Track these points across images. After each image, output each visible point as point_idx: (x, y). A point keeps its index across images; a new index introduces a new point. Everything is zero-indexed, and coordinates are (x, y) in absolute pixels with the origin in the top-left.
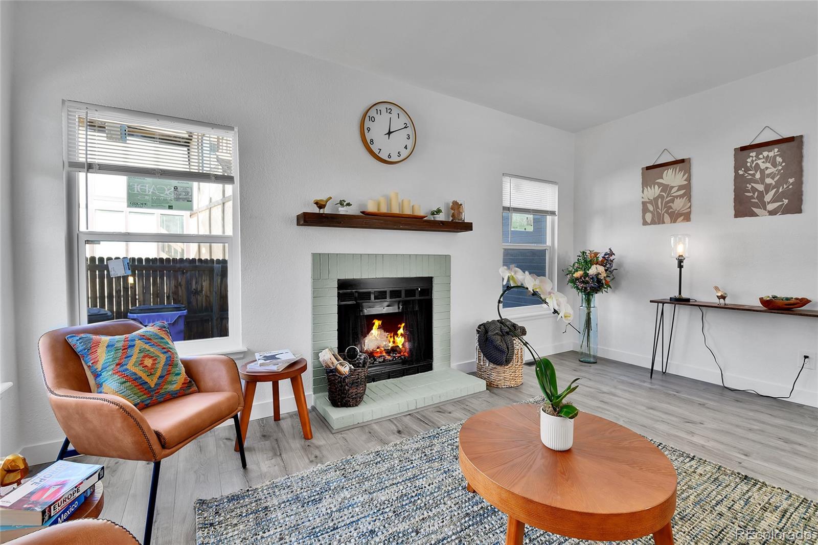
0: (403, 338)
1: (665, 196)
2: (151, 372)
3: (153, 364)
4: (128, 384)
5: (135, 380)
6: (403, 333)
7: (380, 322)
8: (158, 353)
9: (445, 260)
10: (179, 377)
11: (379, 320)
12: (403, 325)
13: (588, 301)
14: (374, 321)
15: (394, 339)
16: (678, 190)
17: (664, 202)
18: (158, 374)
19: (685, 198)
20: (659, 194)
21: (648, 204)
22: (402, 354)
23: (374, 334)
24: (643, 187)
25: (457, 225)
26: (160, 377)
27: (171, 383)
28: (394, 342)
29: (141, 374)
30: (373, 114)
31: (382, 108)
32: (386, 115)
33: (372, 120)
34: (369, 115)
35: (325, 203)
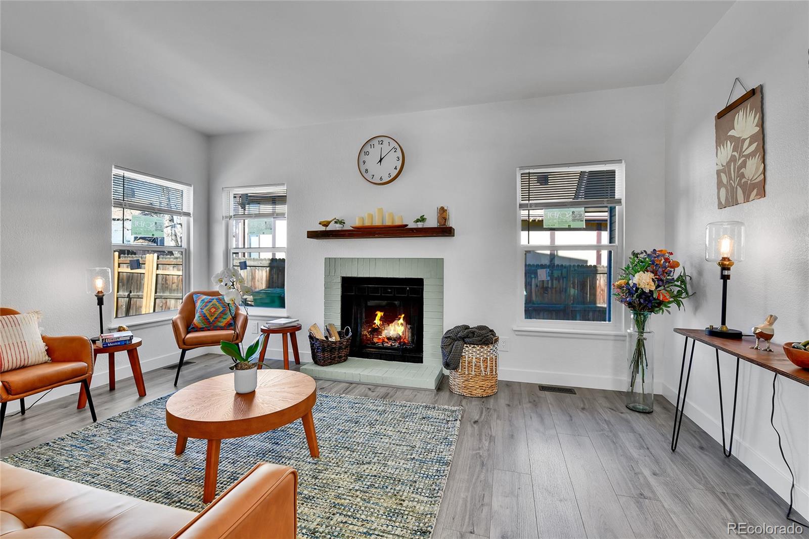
1: (737, 156)
2: (212, 314)
3: (215, 311)
4: (201, 318)
5: (204, 316)
8: (220, 307)
9: (438, 264)
10: (225, 320)
11: (381, 311)
13: (641, 324)
14: (377, 313)
15: (395, 327)
16: (750, 144)
17: (737, 167)
18: (215, 316)
19: (757, 156)
20: (732, 155)
21: (721, 174)
22: (402, 340)
23: (377, 324)
24: (717, 148)
26: (216, 318)
27: (220, 322)
28: (395, 330)
29: (207, 314)
30: (368, 148)
31: (375, 142)
32: (378, 146)
33: (367, 153)
34: (365, 149)
35: (329, 223)
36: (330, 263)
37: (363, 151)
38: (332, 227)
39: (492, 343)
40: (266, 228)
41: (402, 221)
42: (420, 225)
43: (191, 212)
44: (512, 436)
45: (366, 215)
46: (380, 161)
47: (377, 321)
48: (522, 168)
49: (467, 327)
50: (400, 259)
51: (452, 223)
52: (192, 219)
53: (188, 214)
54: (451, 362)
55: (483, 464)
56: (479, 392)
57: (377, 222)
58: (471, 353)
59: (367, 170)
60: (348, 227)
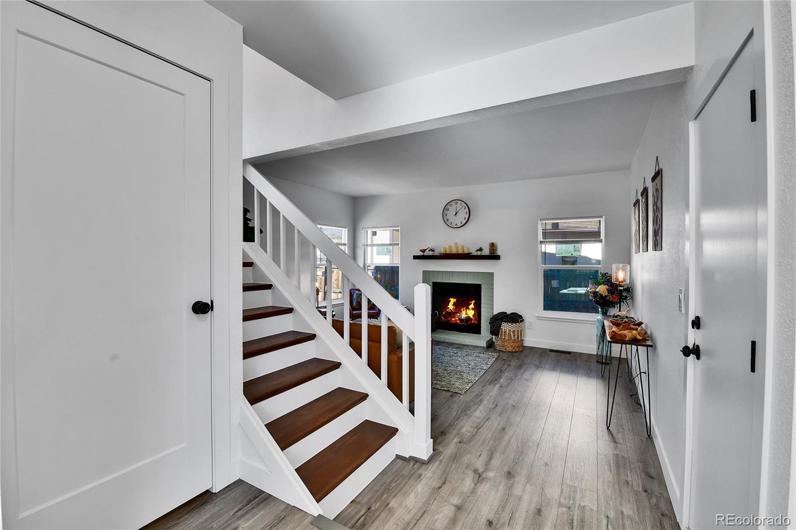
0: (473, 311)
6: (473, 307)
7: (455, 300)
9: (491, 275)
11: (454, 298)
12: (474, 302)
14: (450, 299)
15: (466, 311)
25: (493, 256)
28: (466, 314)
30: (448, 207)
31: (453, 203)
32: (454, 206)
33: (448, 210)
34: (447, 208)
35: (425, 250)
36: (426, 273)
37: (446, 209)
38: (427, 253)
39: (518, 322)
40: (387, 252)
41: (469, 250)
42: (479, 253)
43: (346, 243)
44: (520, 365)
45: (447, 247)
46: (456, 214)
47: (451, 307)
48: (541, 220)
49: (506, 313)
50: (467, 272)
51: (499, 252)
52: (347, 247)
53: (345, 244)
54: (495, 331)
55: (501, 372)
56: (510, 349)
57: (454, 251)
58: (506, 327)
59: (448, 220)
60: (436, 253)
